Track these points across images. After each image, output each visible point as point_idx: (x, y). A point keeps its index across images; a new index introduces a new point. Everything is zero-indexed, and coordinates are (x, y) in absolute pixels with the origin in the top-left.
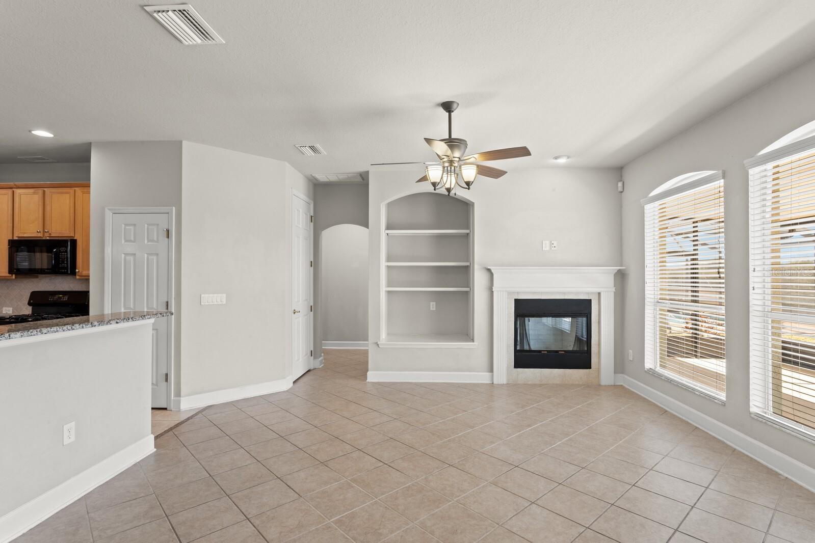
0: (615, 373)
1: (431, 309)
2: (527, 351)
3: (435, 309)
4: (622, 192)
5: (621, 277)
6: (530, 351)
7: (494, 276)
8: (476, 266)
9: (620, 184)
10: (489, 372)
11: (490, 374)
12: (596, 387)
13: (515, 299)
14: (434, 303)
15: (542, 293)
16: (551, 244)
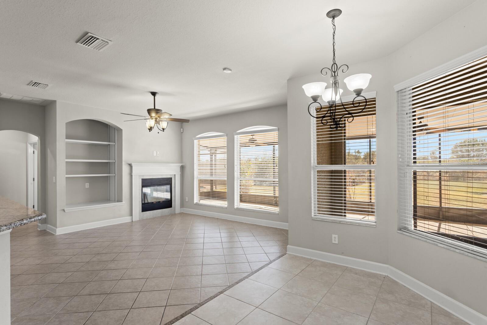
0: (181, 208)
1: (86, 187)
2: (147, 203)
3: (88, 187)
4: (182, 133)
5: (182, 168)
6: (148, 203)
7: (133, 168)
8: (123, 163)
9: (182, 129)
10: (130, 216)
11: (131, 217)
12: (174, 215)
13: (142, 179)
14: (88, 183)
15: (153, 175)
16: (157, 153)
